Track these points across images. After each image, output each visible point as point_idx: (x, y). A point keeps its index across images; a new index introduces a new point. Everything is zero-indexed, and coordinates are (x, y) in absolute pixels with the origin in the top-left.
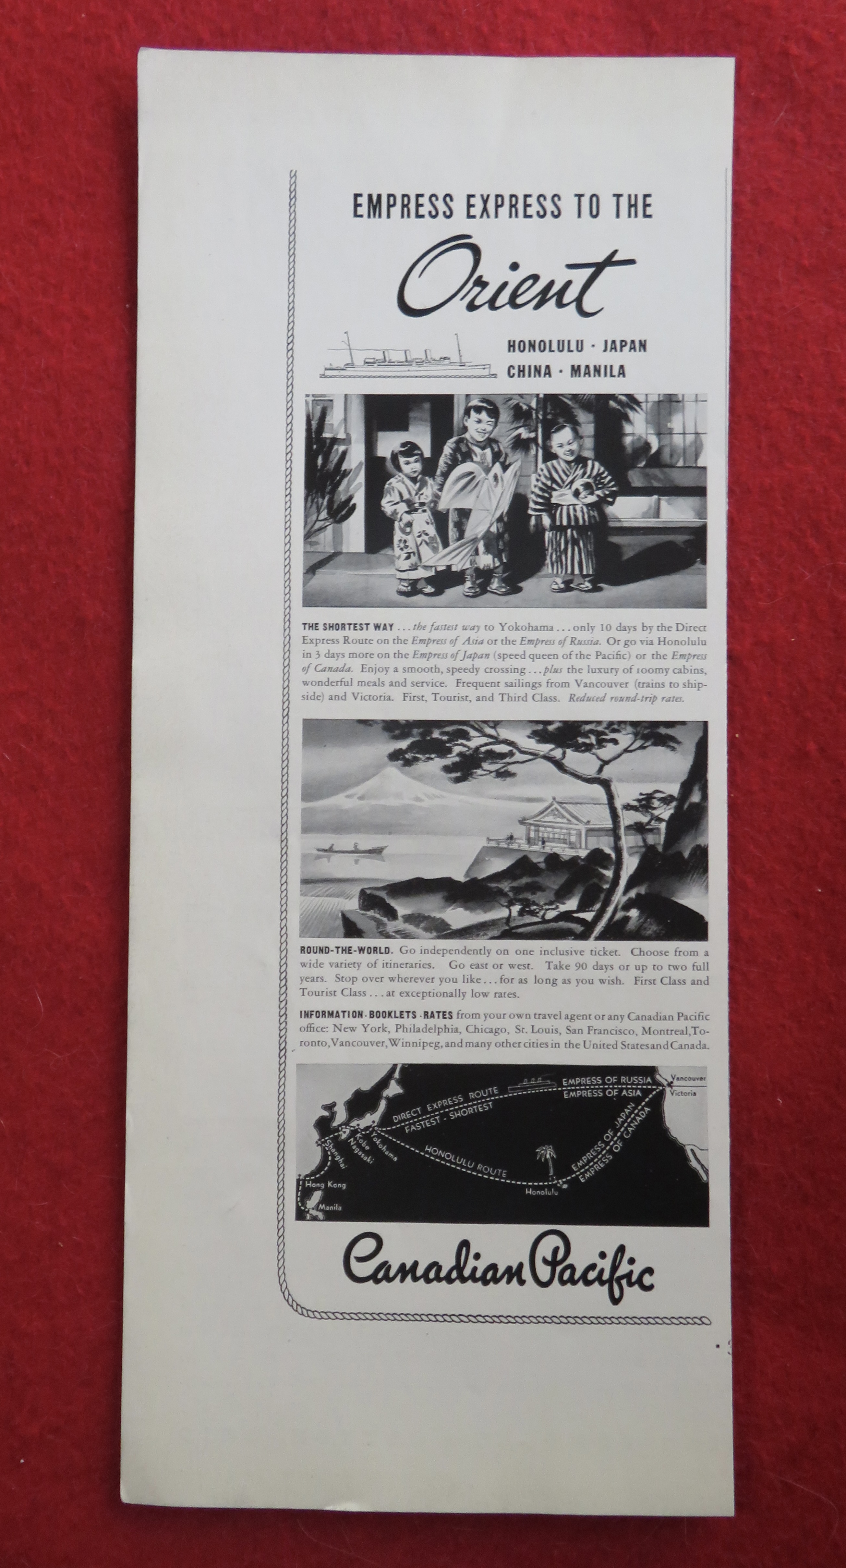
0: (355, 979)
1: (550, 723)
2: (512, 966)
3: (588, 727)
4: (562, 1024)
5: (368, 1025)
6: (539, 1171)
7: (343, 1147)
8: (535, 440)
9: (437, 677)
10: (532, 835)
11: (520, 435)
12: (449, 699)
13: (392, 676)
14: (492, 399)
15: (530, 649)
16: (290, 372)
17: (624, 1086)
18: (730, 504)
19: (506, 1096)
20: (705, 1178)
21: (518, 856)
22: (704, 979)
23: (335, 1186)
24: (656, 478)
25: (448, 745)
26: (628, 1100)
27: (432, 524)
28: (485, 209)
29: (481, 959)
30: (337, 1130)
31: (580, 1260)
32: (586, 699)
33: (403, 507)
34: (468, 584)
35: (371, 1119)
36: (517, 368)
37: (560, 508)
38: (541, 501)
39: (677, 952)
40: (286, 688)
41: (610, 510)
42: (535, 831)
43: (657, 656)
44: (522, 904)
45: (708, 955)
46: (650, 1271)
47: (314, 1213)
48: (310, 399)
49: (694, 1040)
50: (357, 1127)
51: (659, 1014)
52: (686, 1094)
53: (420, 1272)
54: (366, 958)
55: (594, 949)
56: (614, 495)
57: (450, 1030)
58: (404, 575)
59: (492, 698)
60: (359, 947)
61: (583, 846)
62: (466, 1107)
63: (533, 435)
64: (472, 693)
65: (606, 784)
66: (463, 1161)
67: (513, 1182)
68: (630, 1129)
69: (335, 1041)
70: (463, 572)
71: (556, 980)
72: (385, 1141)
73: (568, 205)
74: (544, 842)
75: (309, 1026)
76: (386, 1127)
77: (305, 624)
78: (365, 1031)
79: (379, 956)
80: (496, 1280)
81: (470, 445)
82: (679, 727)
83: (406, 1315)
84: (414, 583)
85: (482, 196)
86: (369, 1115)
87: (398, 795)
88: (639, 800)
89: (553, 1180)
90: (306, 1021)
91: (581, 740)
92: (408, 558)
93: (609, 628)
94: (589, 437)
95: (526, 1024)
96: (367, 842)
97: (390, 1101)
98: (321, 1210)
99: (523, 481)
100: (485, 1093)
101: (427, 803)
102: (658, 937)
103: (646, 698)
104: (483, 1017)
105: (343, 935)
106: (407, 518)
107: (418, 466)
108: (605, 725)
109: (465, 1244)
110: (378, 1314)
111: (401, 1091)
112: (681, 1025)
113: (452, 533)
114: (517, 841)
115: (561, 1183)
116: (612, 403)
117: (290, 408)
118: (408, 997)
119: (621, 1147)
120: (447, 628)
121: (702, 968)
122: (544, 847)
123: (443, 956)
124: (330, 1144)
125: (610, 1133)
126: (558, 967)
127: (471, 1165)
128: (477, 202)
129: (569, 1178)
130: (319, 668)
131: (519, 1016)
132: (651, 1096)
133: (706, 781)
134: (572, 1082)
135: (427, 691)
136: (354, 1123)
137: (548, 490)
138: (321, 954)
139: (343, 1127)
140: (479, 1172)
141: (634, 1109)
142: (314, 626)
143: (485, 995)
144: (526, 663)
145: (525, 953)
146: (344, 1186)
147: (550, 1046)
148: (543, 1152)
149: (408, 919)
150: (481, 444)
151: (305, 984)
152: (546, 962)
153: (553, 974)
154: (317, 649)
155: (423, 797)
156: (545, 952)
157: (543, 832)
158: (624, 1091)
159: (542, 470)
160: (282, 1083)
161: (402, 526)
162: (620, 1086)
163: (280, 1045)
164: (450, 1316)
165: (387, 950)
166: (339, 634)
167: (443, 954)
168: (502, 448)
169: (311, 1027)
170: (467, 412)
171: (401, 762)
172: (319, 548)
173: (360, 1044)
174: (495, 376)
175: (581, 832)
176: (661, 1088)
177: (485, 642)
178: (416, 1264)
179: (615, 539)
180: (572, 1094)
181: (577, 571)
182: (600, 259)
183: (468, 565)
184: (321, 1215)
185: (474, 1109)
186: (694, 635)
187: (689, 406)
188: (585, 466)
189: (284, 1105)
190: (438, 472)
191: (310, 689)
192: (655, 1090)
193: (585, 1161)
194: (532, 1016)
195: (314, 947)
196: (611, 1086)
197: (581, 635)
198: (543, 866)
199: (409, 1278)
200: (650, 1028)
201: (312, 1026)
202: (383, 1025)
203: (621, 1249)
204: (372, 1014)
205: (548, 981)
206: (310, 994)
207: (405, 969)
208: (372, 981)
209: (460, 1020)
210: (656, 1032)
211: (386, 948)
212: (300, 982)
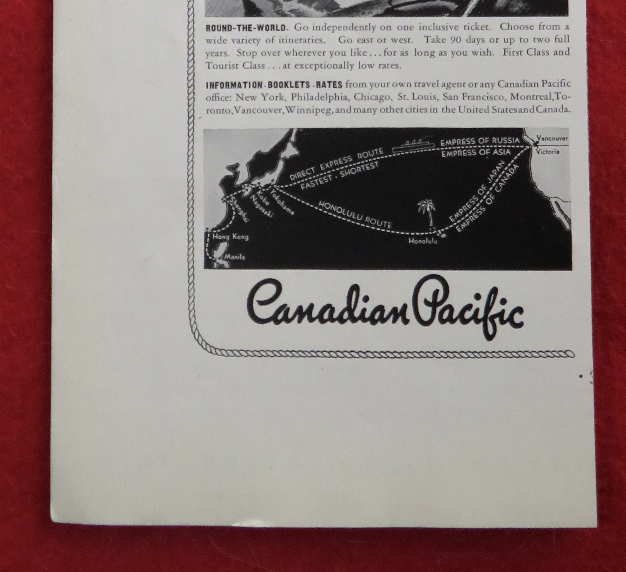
0: (255, 54)
2: (394, 41)
4: (439, 91)
5: (267, 94)
6: (420, 222)
7: (245, 203)
17: (495, 146)
19: (390, 156)
20: (568, 227)
22: (565, 50)
23: (239, 238)
26: (498, 158)
29: (367, 34)
30: (240, 188)
31: (457, 301)
35: (270, 178)
39: (541, 27)
45: (568, 29)
46: (519, 310)
47: (221, 262)
49: (557, 104)
50: (258, 185)
51: (526, 82)
52: (550, 152)
53: (315, 313)
54: (264, 35)
55: (467, 25)
57: (340, 98)
60: (258, 25)
62: (355, 166)
66: (353, 215)
67: (397, 233)
68: (501, 184)
69: (238, 109)
71: (434, 52)
72: (283, 197)
75: (214, 95)
76: (284, 185)
78: (265, 99)
79: (275, 33)
80: (383, 320)
83: (303, 352)
86: (269, 174)
89: (433, 230)
90: (212, 91)
95: (407, 91)
97: (288, 162)
98: (227, 260)
100: (371, 154)
102: (524, 13)
104: (369, 86)
105: (243, 15)
110: (278, 352)
111: (297, 152)
112: (545, 91)
115: (440, 233)
118: (302, 69)
119: (493, 200)
121: (563, 40)
123: (333, 32)
124: (234, 200)
125: (483, 188)
126: (436, 41)
127: (359, 218)
129: (447, 228)
131: (401, 85)
132: (519, 155)
134: (448, 142)
136: (255, 182)
138: (225, 32)
139: (246, 185)
140: (366, 223)
141: (505, 166)
143: (371, 66)
145: (406, 28)
146: (247, 238)
147: (429, 111)
148: (423, 205)
151: (210, 59)
152: (425, 36)
153: (431, 47)
156: (423, 28)
158: (496, 150)
160: (190, 146)
162: (491, 146)
163: (189, 113)
164: (342, 352)
165: (283, 27)
167: (333, 30)
169: (216, 97)
173: (259, 111)
176: (528, 147)
178: (311, 306)
180: (449, 154)
184: (226, 264)
185: (362, 168)
189: (192, 167)
192: (523, 149)
193: (461, 213)
194: (413, 85)
195: (218, 26)
196: (483, 146)
199: (305, 319)
200: (517, 95)
201: (217, 95)
202: (280, 94)
203: (494, 291)
204: (270, 85)
205: (427, 53)
206: (215, 67)
207: (299, 44)
208: (269, 55)
209: (348, 89)
210: (523, 98)
211: (282, 25)
212: (206, 56)
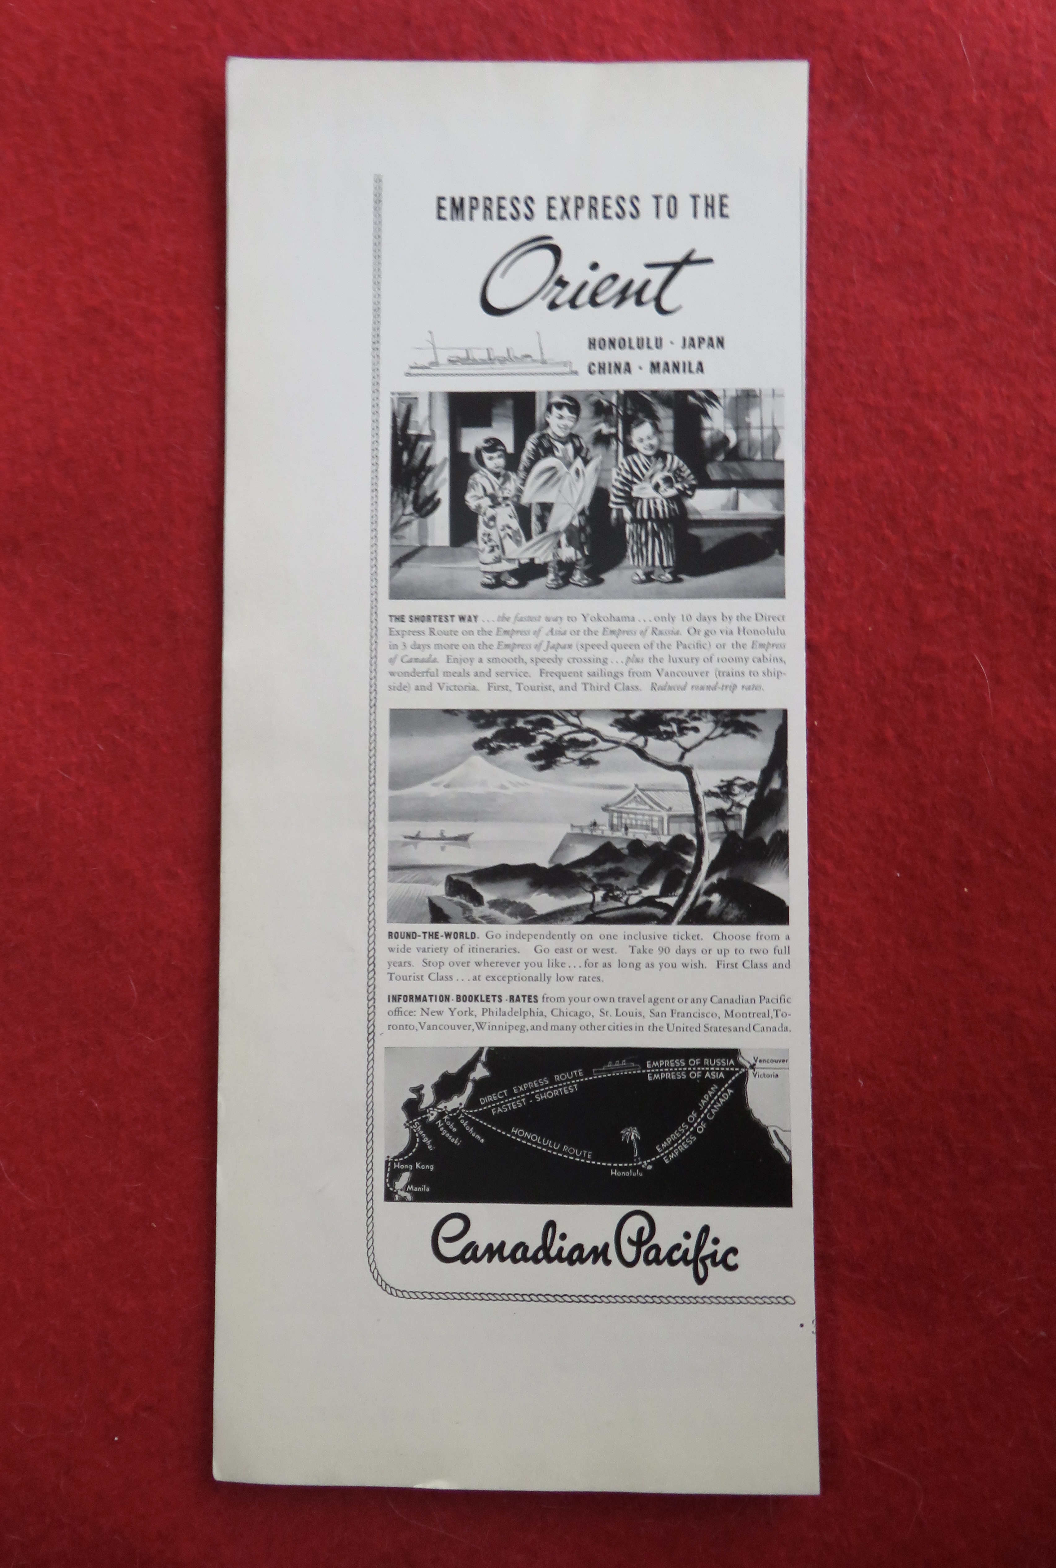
0: (442, 964)
1: (632, 711)
2: (596, 951)
3: (669, 716)
4: (645, 1008)
5: (455, 1009)
6: (624, 1152)
7: (430, 1129)
8: (616, 436)
9: (520, 667)
10: (615, 821)
11: (600, 431)
12: (532, 689)
13: (477, 667)
14: (572, 395)
15: (612, 640)
16: (376, 370)
17: (707, 1069)
18: (807, 496)
19: (591, 1078)
20: (788, 1159)
21: (601, 842)
22: (785, 962)
23: (423, 1167)
24: (734, 471)
25: (532, 734)
26: (711, 1082)
27: (515, 518)
28: (566, 212)
29: (566, 944)
30: (424, 1112)
31: (664, 1240)
32: (667, 688)
33: (487, 502)
34: (551, 576)
35: (458, 1102)
36: (597, 365)
37: (640, 502)
38: (621, 494)
39: (759, 936)
40: (373, 679)
41: (689, 503)
42: (618, 818)
43: (737, 645)
44: (605, 889)
45: (789, 939)
46: (734, 1251)
47: (403, 1194)
48: (395, 397)
49: (776, 1022)
50: (444, 1110)
51: (741, 998)
52: (769, 1076)
53: (507, 1252)
54: (452, 943)
55: (677, 934)
56: (693, 488)
57: (536, 1014)
58: (488, 568)
59: (575, 688)
60: (445, 933)
61: (666, 832)
62: (552, 1090)
63: (613, 430)
64: (555, 682)
65: (687, 771)
66: (549, 1143)
67: (599, 1163)
68: (713, 1111)
69: (422, 1025)
70: (546, 565)
71: (640, 964)
72: (472, 1123)
73: (647, 206)
74: (626, 829)
75: (397, 1010)
76: (473, 1110)
77: (391, 616)
78: (452, 1015)
79: (465, 941)
80: (582, 1260)
81: (552, 440)
82: (758, 715)
83: (493, 1295)
84: (498, 576)
85: (562, 199)
86: (456, 1097)
87: (484, 783)
88: (720, 787)
89: (638, 1161)
90: (394, 1005)
91: (662, 728)
92: (492, 550)
93: (689, 618)
94: (668, 431)
95: (610, 1007)
96: (453, 829)
97: (478, 1084)
98: (409, 1192)
99: (605, 475)
100: (570, 1075)
101: (512, 790)
102: (739, 921)
103: (726, 687)
104: (567, 1001)
105: (429, 920)
106: (490, 512)
107: (501, 462)
108: (686, 713)
109: (551, 1224)
110: (466, 1294)
111: (488, 1074)
112: (764, 1007)
113: (535, 525)
114: (600, 828)
115: (646, 1164)
116: (691, 399)
117: (376, 406)
118: (494, 982)
119: (704, 1129)
120: (530, 619)
122: (626, 834)
123: (528, 941)
124: (418, 1126)
125: (694, 1115)
126: (642, 951)
127: (556, 1146)
128: (558, 204)
129: (653, 1159)
130: (406, 659)
131: (604, 1000)
132: (733, 1078)
133: (786, 767)
134: (655, 1064)
135: (511, 681)
136: (441, 1106)
137: (629, 483)
138: (409, 940)
139: (431, 1109)
140: (564, 1153)
141: (718, 1091)
142: (400, 619)
143: (570, 979)
144: (609, 653)
145: (609, 937)
146: (432, 1168)
147: (634, 1028)
148: (627, 1133)
149: (494, 904)
150: (563, 440)
151: (393, 969)
152: (630, 946)
153: (637, 958)
154: (403, 640)
155: (507, 784)
156: (628, 937)
157: (626, 819)
158: (708, 1073)
159: (622, 464)
160: (370, 1065)
161: (486, 519)
162: (703, 1069)
163: (368, 1028)
164: (537, 1296)
165: (473, 935)
166: (424, 626)
167: (528, 938)
168: (583, 444)
169: (398, 1011)
170: (549, 409)
171: (486, 751)
172: (405, 542)
173: (447, 1027)
174: (576, 373)
175: (663, 818)
176: (744, 1070)
177: (568, 633)
178: (503, 1244)
179: (695, 531)
180: (656, 1077)
181: (657, 563)
182: (678, 257)
183: (550, 558)
184: (409, 1196)
185: (559, 1091)
186: (772, 625)
187: (767, 401)
188: (665, 459)
189: (372, 1088)
190: (521, 467)
191: (396, 680)
192: (735, 1072)
193: (669, 1142)
194: (616, 1000)
195: (401, 933)
196: (694, 1069)
197: (662, 626)
198: (626, 852)
199: (496, 1258)
200: (732, 1012)
201: (400, 1010)
202: (469, 1008)
203: (706, 1230)
204: (459, 998)
205: (632, 965)
206: (398, 978)
207: (491, 954)
208: (458, 965)
209: (545, 1003)
210: (738, 1015)
211: (472, 933)
212: (388, 967)
